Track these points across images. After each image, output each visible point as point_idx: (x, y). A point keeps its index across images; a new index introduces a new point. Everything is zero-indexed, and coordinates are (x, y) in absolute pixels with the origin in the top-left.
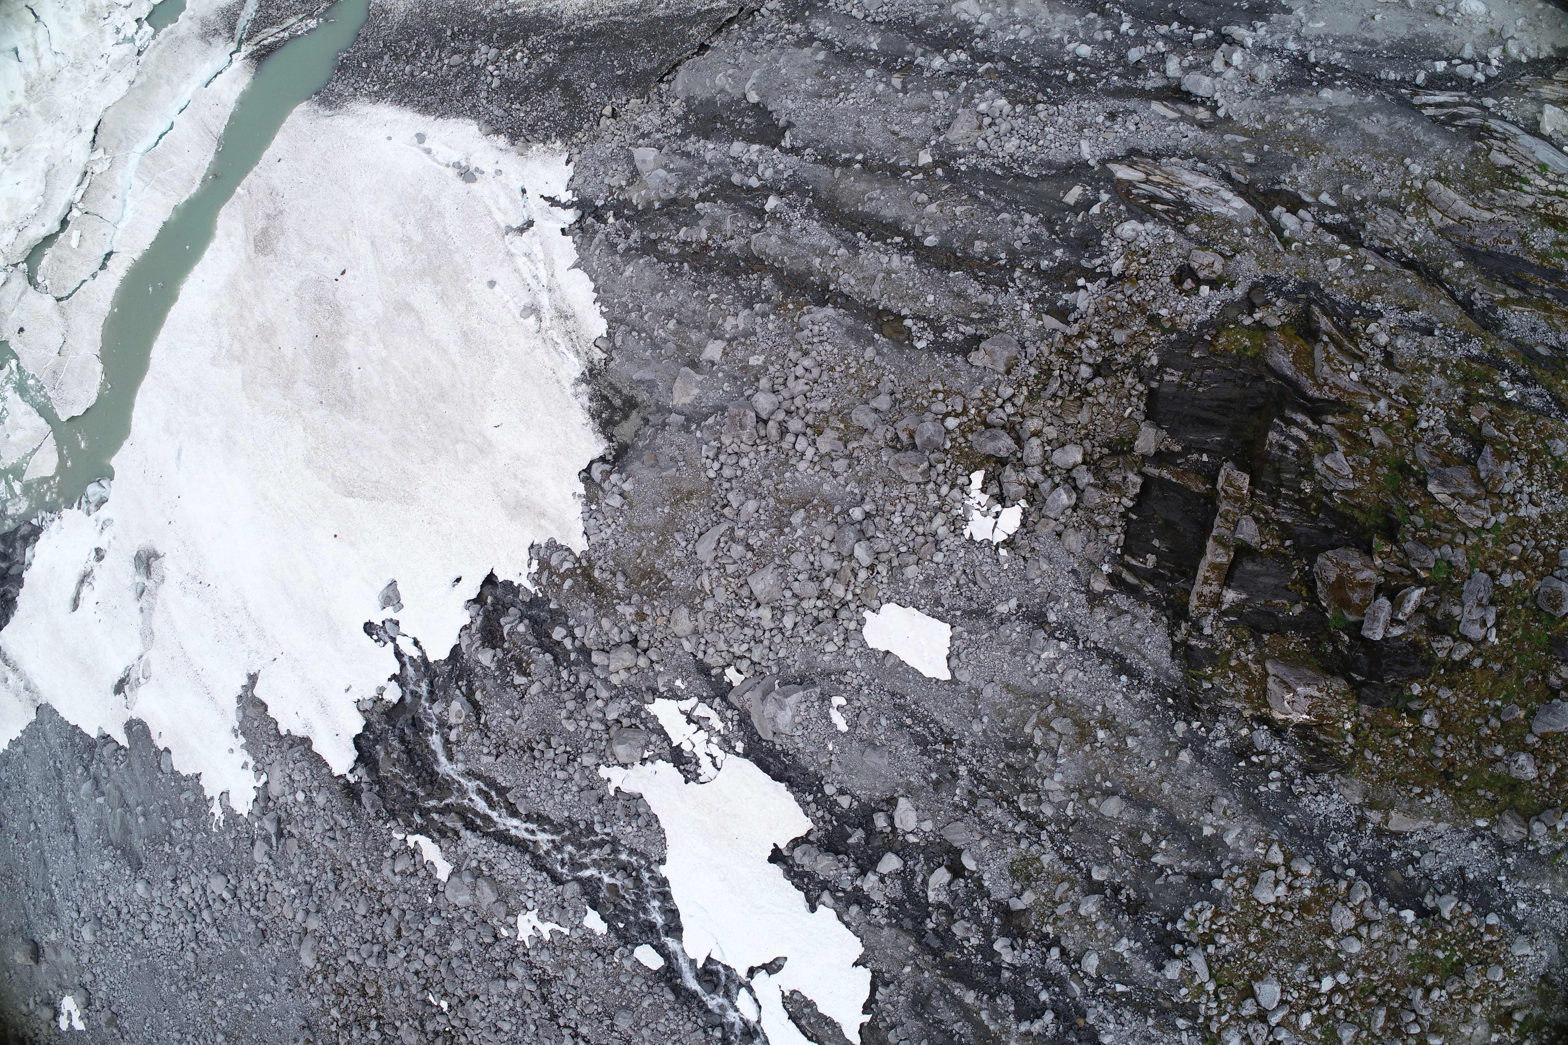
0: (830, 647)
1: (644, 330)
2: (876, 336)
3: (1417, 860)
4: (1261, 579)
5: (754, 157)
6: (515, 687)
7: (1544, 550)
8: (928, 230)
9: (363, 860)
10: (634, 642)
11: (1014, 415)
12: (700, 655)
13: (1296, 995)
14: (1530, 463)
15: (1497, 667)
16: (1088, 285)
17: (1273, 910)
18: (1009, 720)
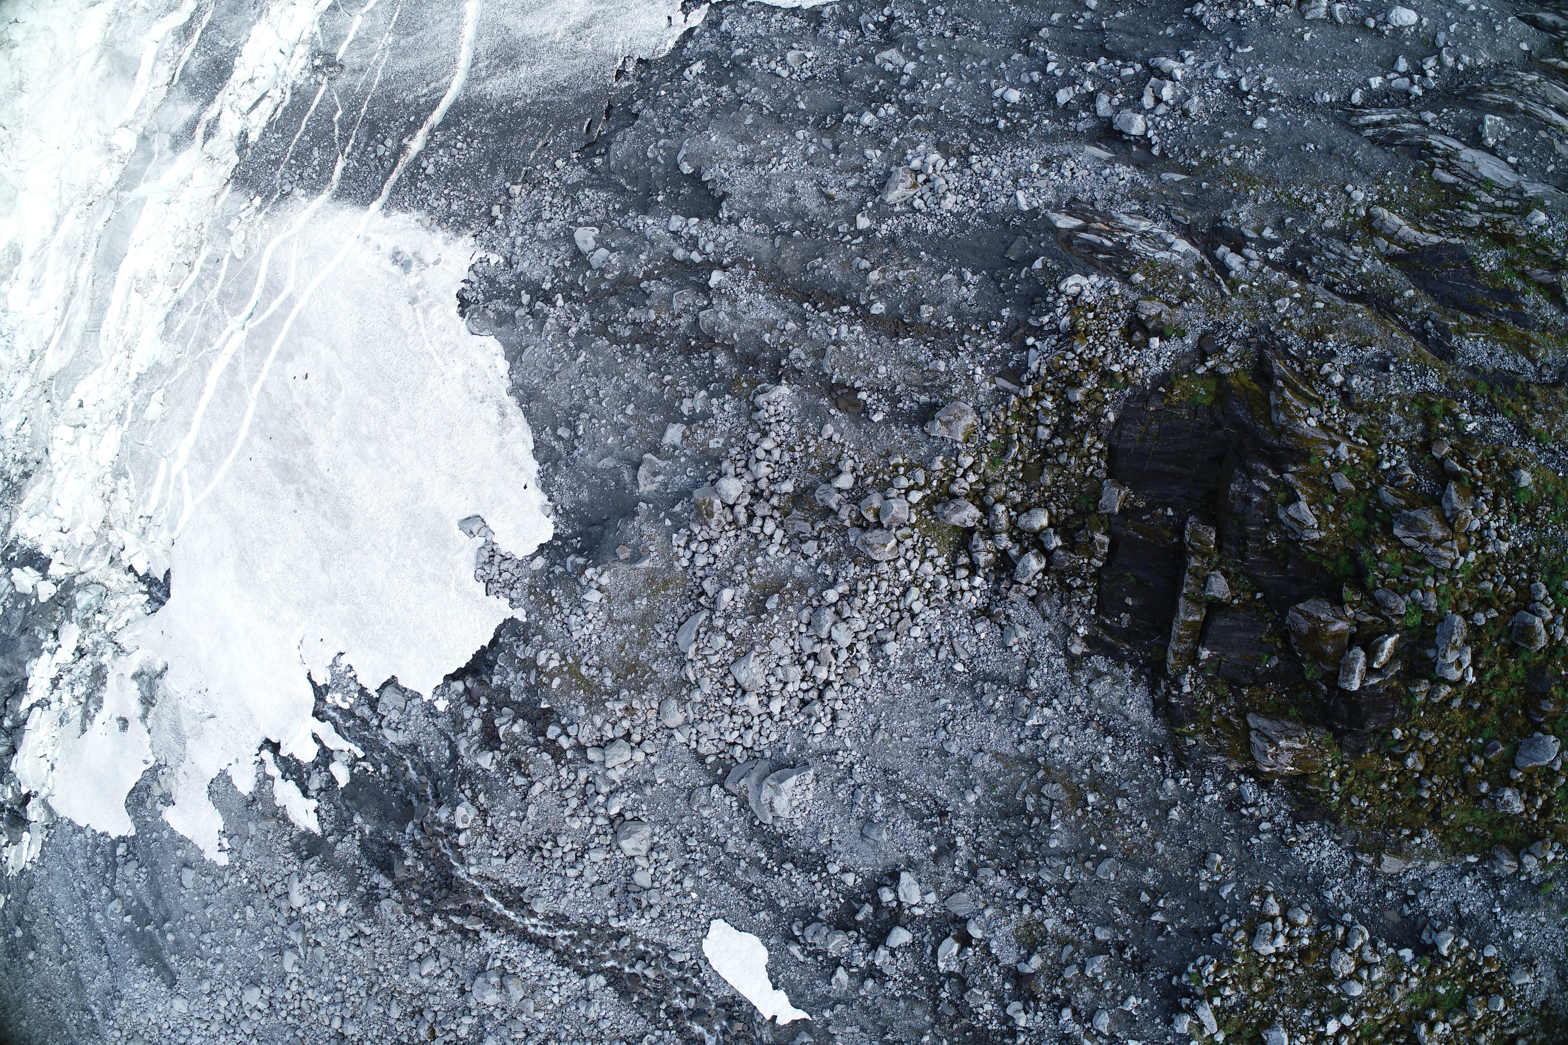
0: (820, 729)
1: (604, 417)
2: (832, 411)
3: (1413, 898)
4: (1235, 635)
5: (694, 231)
6: (517, 788)
7: (1516, 586)
8: (872, 297)
9: (389, 965)
10: (628, 736)
11: (977, 482)
12: (693, 745)
14: (1496, 496)
15: (1477, 705)
16: (1038, 344)
17: (1274, 960)
18: (1000, 788)
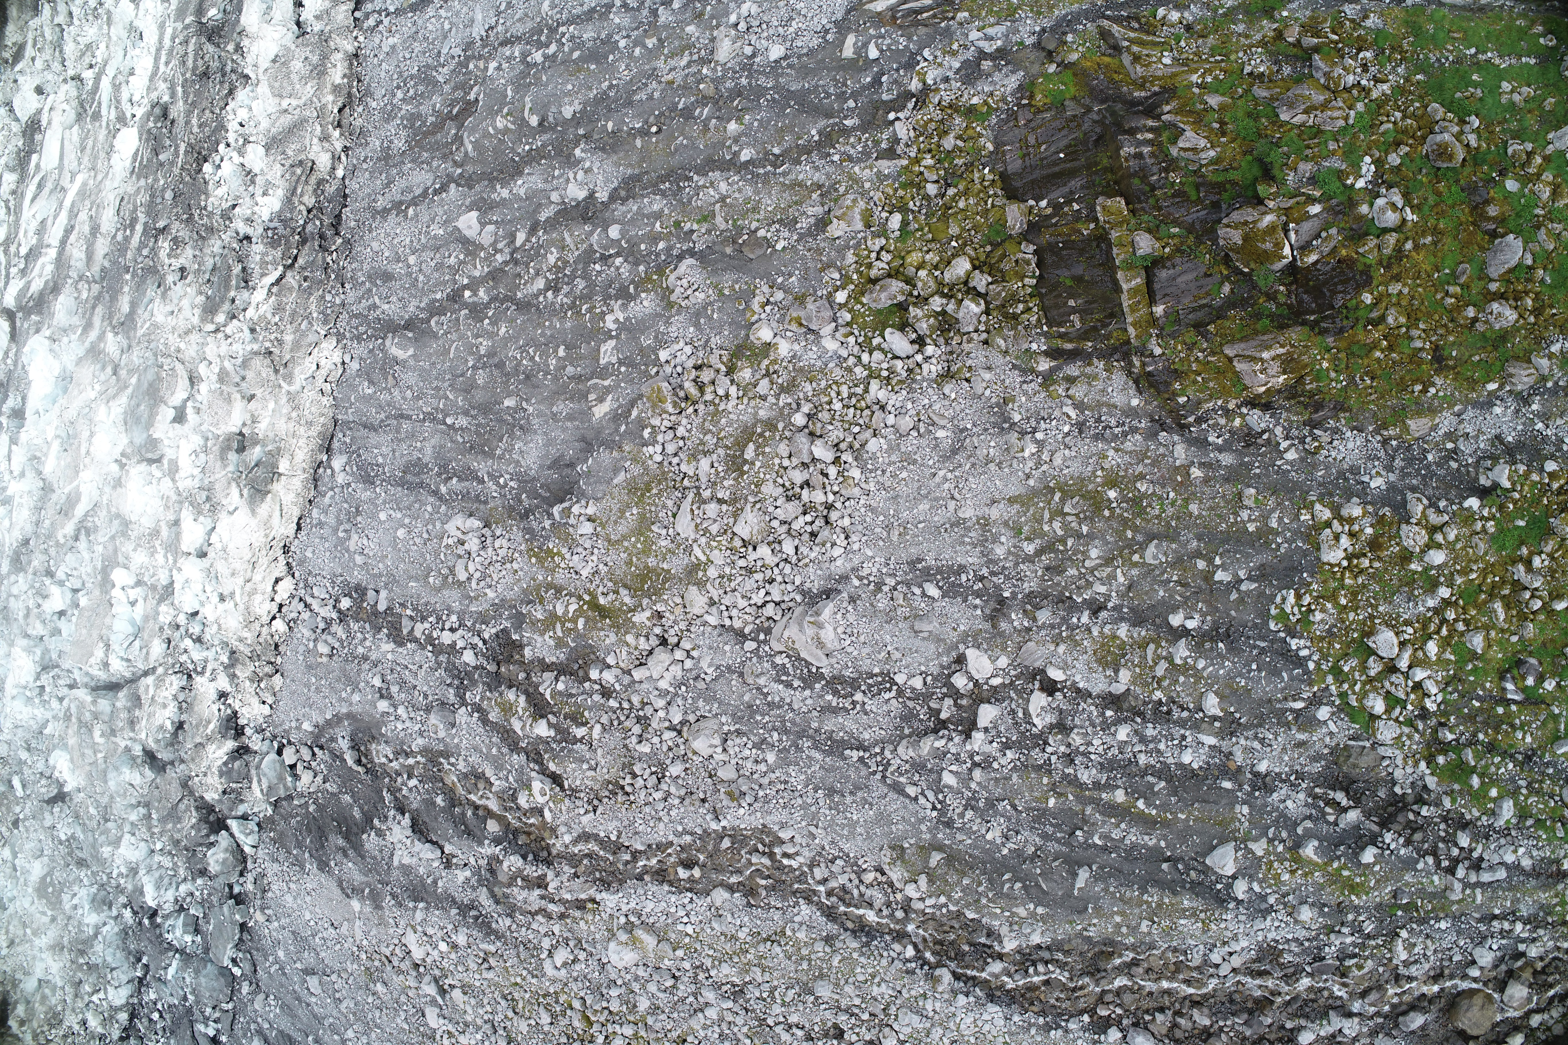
6: (581, 741)
7: (1413, 116)
8: (735, 149)
9: (525, 973)
10: (664, 642)
11: (893, 260)
13: (1410, 630)
15: (1428, 240)
16: (899, 114)
17: (1347, 564)
